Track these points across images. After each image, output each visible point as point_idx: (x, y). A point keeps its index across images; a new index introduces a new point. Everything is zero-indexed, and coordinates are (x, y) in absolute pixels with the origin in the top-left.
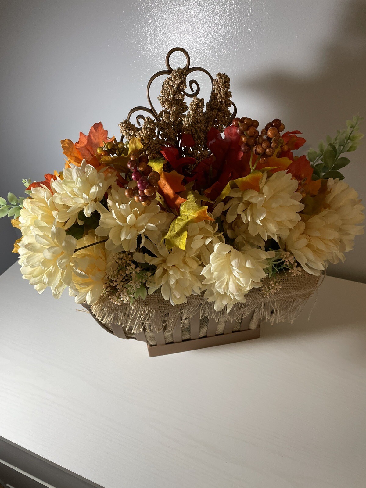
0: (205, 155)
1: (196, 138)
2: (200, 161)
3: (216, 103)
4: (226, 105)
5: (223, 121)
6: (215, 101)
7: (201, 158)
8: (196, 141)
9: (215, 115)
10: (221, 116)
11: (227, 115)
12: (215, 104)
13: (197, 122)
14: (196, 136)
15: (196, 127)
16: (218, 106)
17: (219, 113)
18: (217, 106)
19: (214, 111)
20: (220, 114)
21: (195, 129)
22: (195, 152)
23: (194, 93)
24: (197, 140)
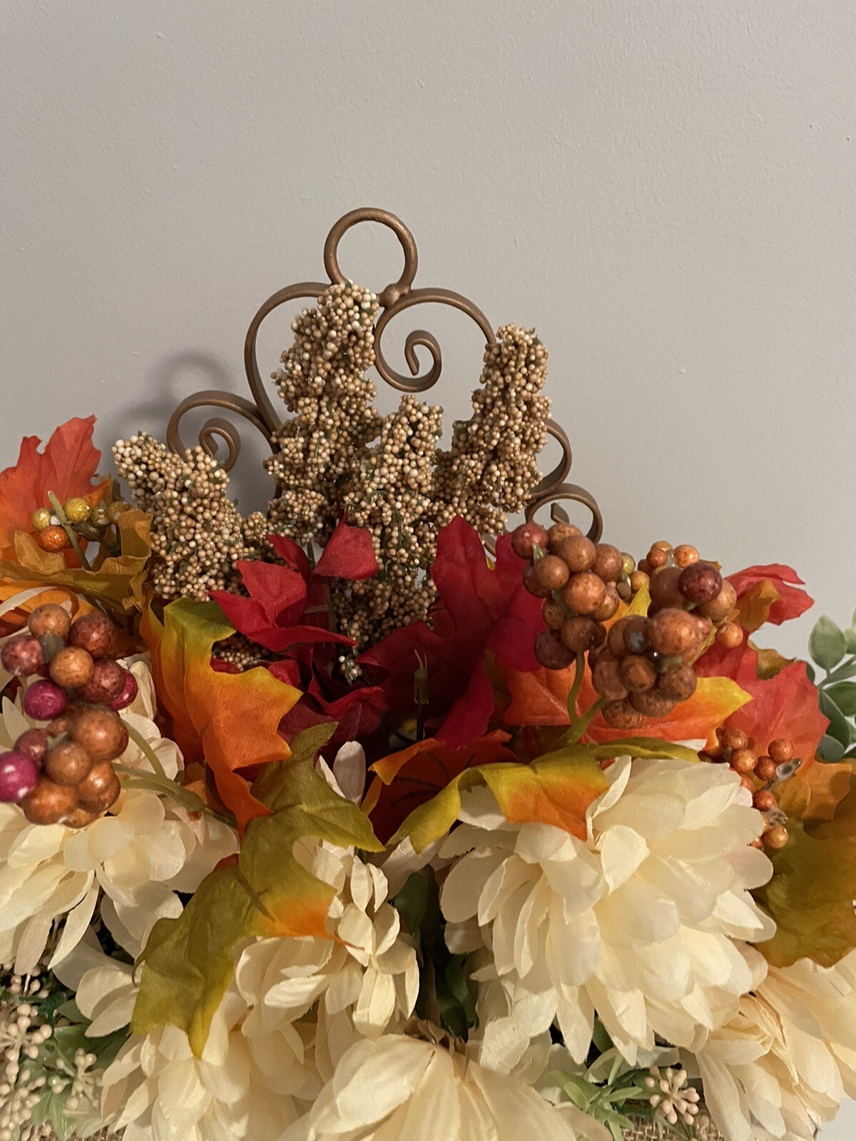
0: (417, 606)
1: (395, 541)
2: (399, 624)
3: (485, 432)
4: (523, 441)
5: (509, 496)
6: (484, 421)
7: (404, 615)
8: (393, 552)
9: (480, 472)
10: (498, 478)
11: (523, 476)
12: (481, 433)
13: (408, 487)
14: (395, 534)
15: (399, 505)
16: (495, 442)
17: (494, 468)
18: (489, 443)
19: (476, 456)
20: (498, 473)
21: (393, 508)
22: (378, 592)
23: (416, 377)
24: (397, 550)
